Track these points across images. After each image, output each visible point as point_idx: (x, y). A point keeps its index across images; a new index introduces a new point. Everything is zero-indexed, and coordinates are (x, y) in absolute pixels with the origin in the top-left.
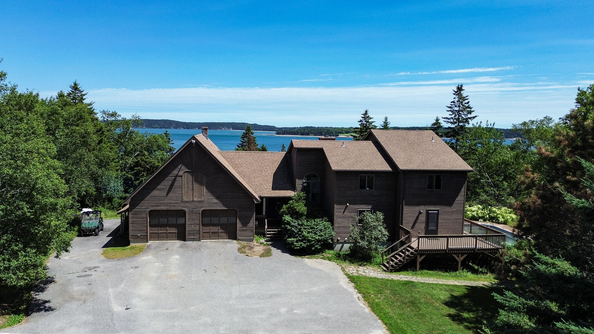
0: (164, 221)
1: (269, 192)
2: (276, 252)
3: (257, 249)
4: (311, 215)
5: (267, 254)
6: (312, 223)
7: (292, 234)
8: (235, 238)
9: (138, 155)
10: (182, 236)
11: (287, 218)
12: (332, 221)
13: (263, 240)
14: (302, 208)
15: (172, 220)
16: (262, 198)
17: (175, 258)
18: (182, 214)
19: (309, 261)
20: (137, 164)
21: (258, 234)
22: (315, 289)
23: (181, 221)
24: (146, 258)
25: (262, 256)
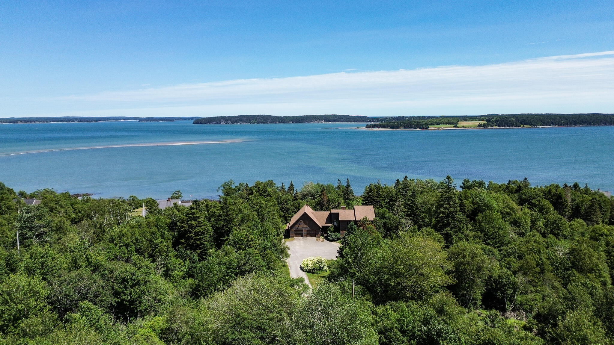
0: (298, 232)
1: (325, 225)
2: (325, 241)
3: (321, 240)
4: (334, 232)
5: (323, 241)
6: (335, 234)
7: (329, 236)
8: (315, 237)
9: (282, 205)
10: (302, 236)
11: (328, 232)
12: (340, 233)
13: (323, 237)
14: (332, 229)
15: (300, 232)
16: (322, 226)
17: (302, 241)
18: (302, 230)
19: (333, 243)
20: (283, 208)
21: (322, 236)
22: (331, 248)
23: (302, 232)
24: (295, 241)
25: (322, 241)
